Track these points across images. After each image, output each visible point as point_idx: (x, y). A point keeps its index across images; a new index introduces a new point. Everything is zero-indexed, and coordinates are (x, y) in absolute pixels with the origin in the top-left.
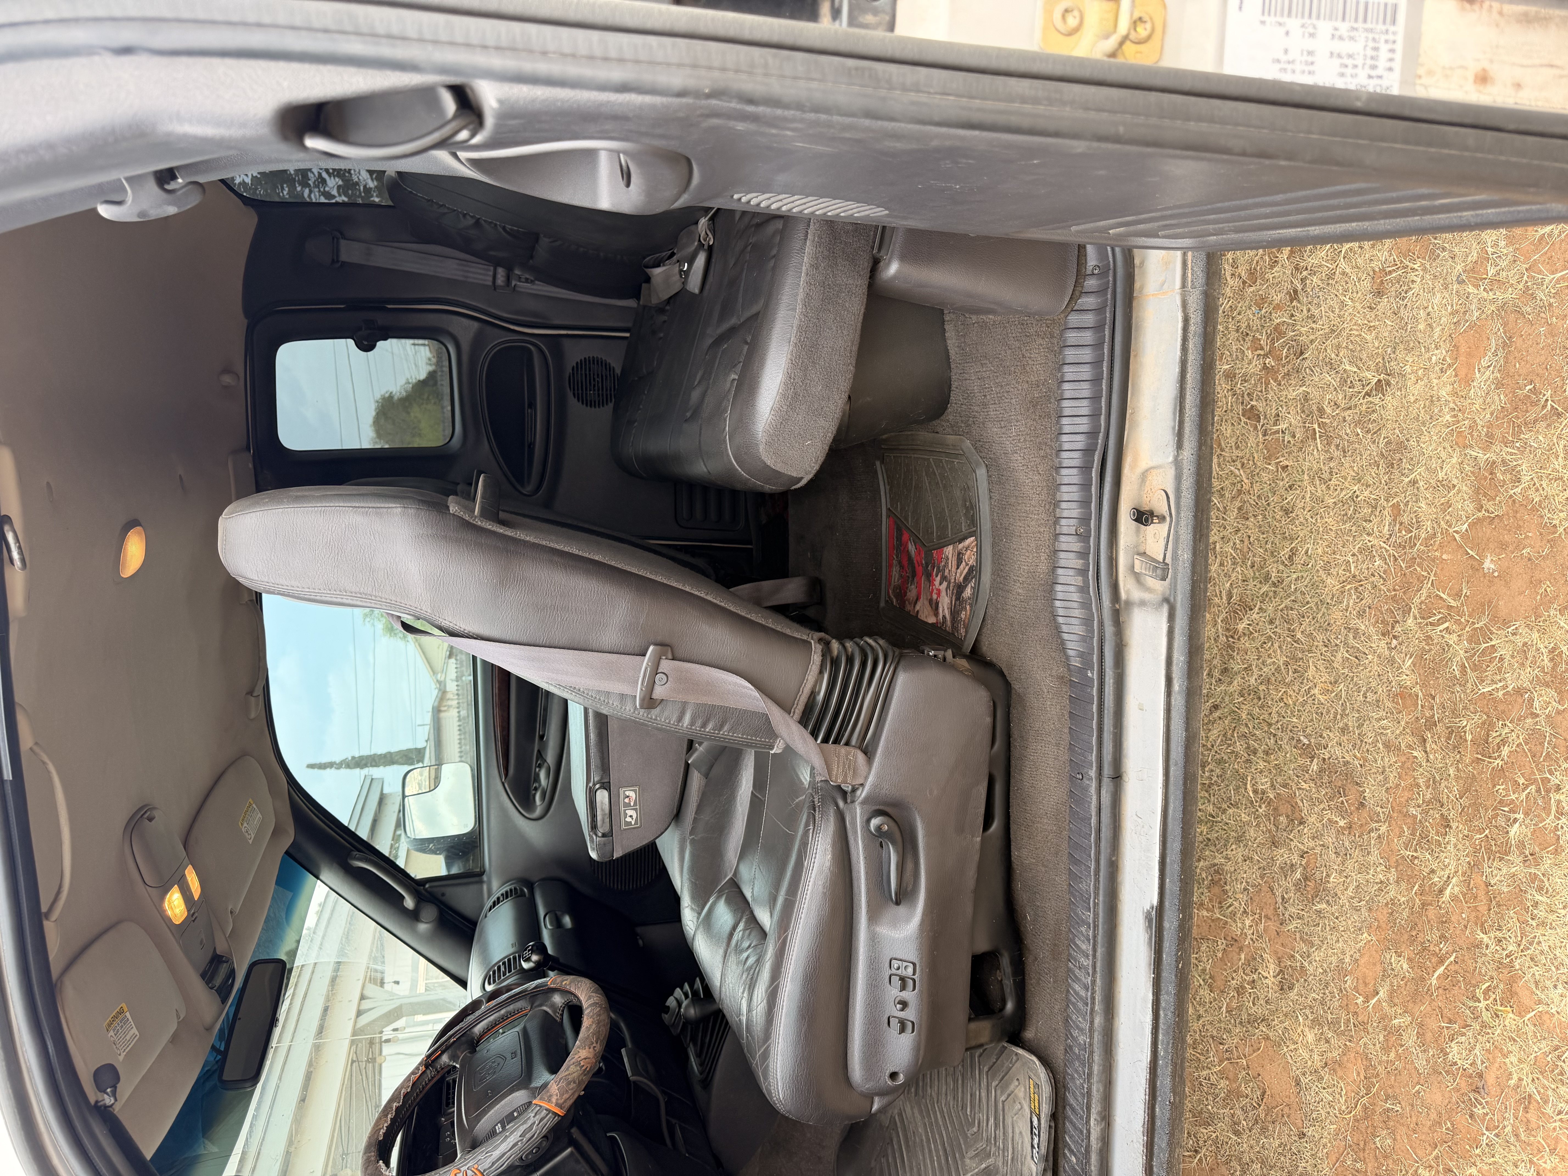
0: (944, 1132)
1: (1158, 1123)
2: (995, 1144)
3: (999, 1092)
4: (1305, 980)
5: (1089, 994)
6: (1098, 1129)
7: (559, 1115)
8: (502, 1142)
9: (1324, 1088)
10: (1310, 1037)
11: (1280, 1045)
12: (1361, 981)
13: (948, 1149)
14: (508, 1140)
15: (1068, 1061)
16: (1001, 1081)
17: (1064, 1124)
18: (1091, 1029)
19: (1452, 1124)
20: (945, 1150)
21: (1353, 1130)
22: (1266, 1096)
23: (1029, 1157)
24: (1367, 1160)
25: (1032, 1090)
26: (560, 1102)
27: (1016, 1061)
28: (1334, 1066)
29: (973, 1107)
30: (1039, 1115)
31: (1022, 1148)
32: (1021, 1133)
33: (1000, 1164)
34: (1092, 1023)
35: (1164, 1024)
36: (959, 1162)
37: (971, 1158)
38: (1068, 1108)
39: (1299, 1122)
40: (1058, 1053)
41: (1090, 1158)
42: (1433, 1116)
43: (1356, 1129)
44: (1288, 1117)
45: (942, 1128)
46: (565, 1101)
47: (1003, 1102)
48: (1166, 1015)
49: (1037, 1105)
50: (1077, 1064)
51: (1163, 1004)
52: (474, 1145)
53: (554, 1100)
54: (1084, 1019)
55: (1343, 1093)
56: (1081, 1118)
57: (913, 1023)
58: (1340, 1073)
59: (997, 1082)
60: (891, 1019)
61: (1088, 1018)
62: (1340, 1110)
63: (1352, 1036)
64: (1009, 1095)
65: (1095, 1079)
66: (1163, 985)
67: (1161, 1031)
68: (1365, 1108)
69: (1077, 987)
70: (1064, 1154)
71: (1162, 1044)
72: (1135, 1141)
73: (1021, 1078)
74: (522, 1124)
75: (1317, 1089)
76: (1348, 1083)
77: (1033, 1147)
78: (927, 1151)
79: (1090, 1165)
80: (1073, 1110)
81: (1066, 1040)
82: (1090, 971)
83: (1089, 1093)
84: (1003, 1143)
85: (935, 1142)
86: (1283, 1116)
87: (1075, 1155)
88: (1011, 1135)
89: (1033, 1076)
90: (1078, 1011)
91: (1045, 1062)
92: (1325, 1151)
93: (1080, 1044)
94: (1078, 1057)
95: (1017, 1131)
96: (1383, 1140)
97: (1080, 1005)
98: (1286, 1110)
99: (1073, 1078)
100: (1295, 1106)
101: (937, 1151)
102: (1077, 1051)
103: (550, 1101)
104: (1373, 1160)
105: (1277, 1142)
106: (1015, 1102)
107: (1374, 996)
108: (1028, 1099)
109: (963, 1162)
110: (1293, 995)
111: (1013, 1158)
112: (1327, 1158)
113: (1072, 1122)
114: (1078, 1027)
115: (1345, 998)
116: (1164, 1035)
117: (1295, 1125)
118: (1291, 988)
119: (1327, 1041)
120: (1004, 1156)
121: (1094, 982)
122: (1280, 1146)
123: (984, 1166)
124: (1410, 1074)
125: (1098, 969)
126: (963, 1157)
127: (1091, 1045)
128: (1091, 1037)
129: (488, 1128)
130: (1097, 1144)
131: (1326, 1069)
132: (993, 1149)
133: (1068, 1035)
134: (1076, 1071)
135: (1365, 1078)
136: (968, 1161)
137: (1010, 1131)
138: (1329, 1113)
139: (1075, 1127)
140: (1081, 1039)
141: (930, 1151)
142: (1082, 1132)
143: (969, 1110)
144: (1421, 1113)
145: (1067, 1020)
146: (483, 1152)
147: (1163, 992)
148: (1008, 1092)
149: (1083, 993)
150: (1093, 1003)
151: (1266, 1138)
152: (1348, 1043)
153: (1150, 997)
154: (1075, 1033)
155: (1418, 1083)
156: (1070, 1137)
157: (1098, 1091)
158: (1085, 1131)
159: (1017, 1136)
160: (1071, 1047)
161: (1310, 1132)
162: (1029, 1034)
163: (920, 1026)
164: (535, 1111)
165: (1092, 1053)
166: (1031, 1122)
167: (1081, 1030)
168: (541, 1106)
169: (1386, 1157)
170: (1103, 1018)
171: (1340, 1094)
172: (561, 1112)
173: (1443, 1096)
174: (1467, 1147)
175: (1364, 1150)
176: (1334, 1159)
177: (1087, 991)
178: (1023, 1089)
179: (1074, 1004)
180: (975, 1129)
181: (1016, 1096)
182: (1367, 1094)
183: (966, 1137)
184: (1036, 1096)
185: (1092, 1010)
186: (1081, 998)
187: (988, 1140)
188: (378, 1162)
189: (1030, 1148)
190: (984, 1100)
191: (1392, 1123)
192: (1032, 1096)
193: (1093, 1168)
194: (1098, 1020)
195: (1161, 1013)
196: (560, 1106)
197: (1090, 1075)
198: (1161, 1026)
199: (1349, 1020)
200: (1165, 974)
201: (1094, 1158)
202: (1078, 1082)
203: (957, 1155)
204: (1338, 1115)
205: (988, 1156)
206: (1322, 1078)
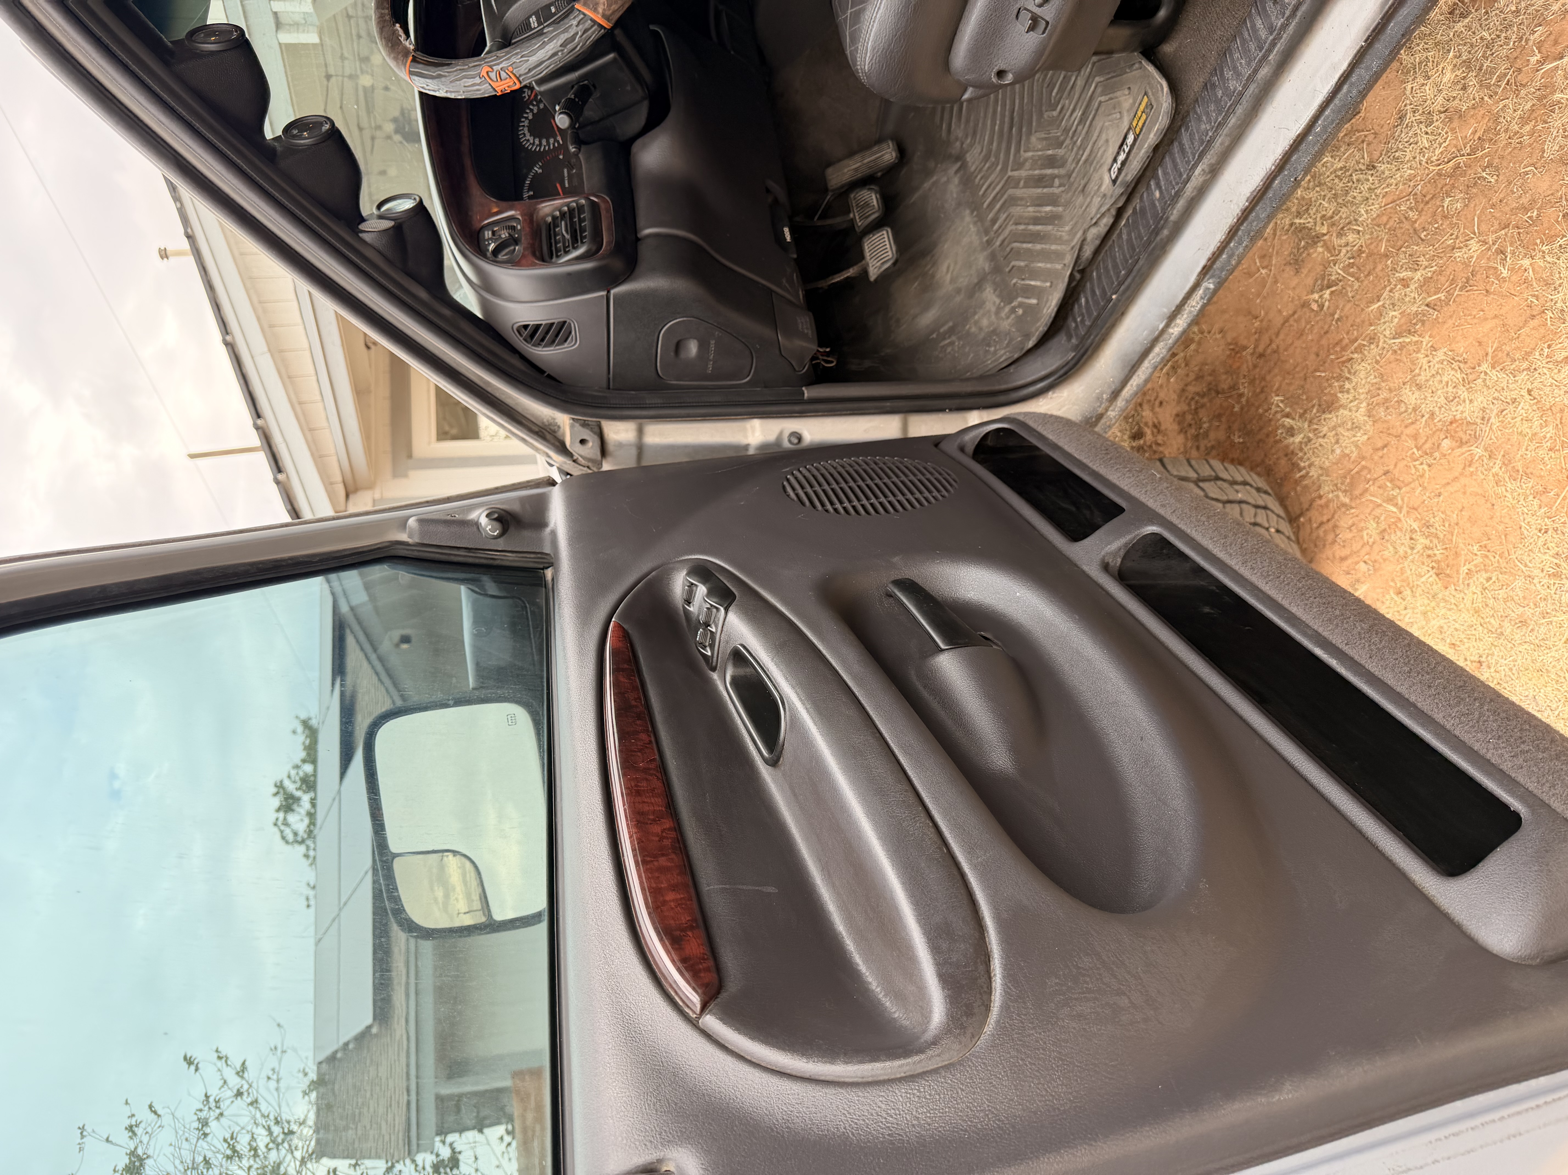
0: (1017, 101)
1: (1270, 194)
2: (1072, 138)
3: (1099, 90)
4: (1487, 13)
5: (1271, 38)
6: (1201, 179)
7: (605, 28)
8: (540, 48)
9: (1427, 133)
10: (1449, 76)
11: (1408, 72)
12: (1552, 37)
13: (1016, 119)
14: (547, 47)
15: (1203, 99)
16: (1107, 79)
17: (1163, 158)
18: (1251, 78)
19: (1539, 215)
20: (1012, 119)
21: (1429, 182)
22: (1357, 117)
23: (1106, 168)
24: (1424, 213)
25: (1142, 107)
26: (608, 13)
27: (1137, 69)
28: (1452, 115)
29: (1061, 90)
30: (1138, 135)
31: (1102, 156)
32: (1107, 141)
33: (1070, 160)
34: (1256, 71)
35: (1340, 100)
36: (1024, 138)
37: (1039, 139)
38: (1176, 144)
39: (1376, 154)
40: (1194, 83)
41: (1177, 202)
42: (1525, 200)
43: (1433, 182)
44: (1368, 144)
45: (1017, 97)
46: (613, 13)
47: (1100, 102)
48: (1349, 91)
49: (1140, 124)
50: (1212, 107)
51: (1354, 78)
52: (506, 42)
53: (600, 10)
54: (1249, 64)
55: (1444, 145)
56: (1188, 162)
57: (1047, 23)
58: (1455, 124)
59: (1102, 79)
60: (1023, 12)
61: (1254, 65)
62: (1429, 159)
63: (1496, 93)
64: (1111, 99)
65: (1225, 131)
66: (1368, 57)
67: (1332, 106)
68: (1457, 167)
69: (1259, 23)
70: (1149, 186)
71: (1324, 120)
72: (1234, 202)
73: (1135, 89)
74: (563, 32)
75: (1418, 131)
76: (1457, 137)
77: (1115, 160)
78: (991, 110)
79: (1173, 208)
80: (1182, 150)
81: (1211, 74)
82: (1288, 13)
83: (1210, 143)
84: (1082, 141)
85: (1004, 105)
86: (1363, 142)
87: (1161, 192)
88: (1094, 138)
89: (1150, 94)
90: (1246, 51)
91: (1174, 89)
92: (1387, 190)
93: (1227, 88)
94: (1218, 101)
95: (1104, 137)
96: (1453, 203)
97: (1252, 46)
98: (1370, 138)
99: (1199, 119)
100: (1382, 137)
101: (1003, 116)
102: (1220, 93)
103: (595, 10)
104: (1429, 215)
105: (1340, 165)
106: (1114, 108)
107: (1555, 59)
108: (1132, 114)
109: (1028, 139)
110: (1459, 26)
111: (1086, 161)
112: (1384, 197)
113: (1174, 161)
114: (1235, 68)
115: (1519, 50)
116: (1333, 111)
117: (1370, 154)
118: (1463, 16)
119: (1464, 88)
120: (1077, 154)
121: (1284, 27)
122: (1341, 169)
123: (1050, 152)
124: (1531, 153)
125: (1299, 14)
126: (1029, 133)
127: (1241, 94)
128: (1246, 87)
129: (521, 17)
130: (1193, 192)
131: (1442, 115)
132: (1068, 141)
133: (1217, 70)
134: (1208, 114)
135: (1479, 138)
136: (1033, 139)
137: (1096, 134)
138: (1414, 158)
139: (1175, 165)
140: (1234, 85)
141: (995, 112)
142: (1181, 175)
143: (1055, 91)
144: (1514, 193)
145: (1224, 53)
146: (517, 54)
147: (1363, 66)
148: (1111, 95)
149: (1263, 34)
150: (1270, 51)
151: (1332, 157)
152: (1486, 98)
153: (1344, 66)
154: (1228, 74)
155: (1533, 165)
156: (1165, 173)
157: (1221, 144)
158: (1185, 176)
159: (1101, 142)
160: (1213, 86)
161: (1381, 167)
162: (1168, 48)
163: (1055, 27)
164: (578, 19)
165: (1238, 102)
166: (1125, 138)
167: (1238, 74)
168: (584, 14)
169: (1445, 217)
170: (1271, 71)
171: (1440, 144)
172: (607, 25)
173: (1551, 186)
174: (1538, 241)
175: (1427, 203)
176: (1390, 200)
177: (1271, 34)
178: (1131, 101)
179: (1244, 41)
180: (1055, 113)
181: (1119, 103)
182: (1468, 155)
183: (1041, 114)
184: (1144, 116)
185: (1265, 57)
186: (1258, 39)
187: (1066, 131)
188: (394, 25)
189: (1110, 160)
190: (1078, 89)
191: (1475, 191)
192: (1139, 113)
193: (1175, 212)
194: (1265, 72)
195: (1345, 88)
196: (607, 18)
197: (1220, 125)
198: (1337, 101)
199: (1505, 75)
200: (1378, 46)
201: (1181, 203)
202: (1203, 127)
203: (1024, 130)
204: (1423, 163)
205: (1060, 145)
206: (1432, 122)
